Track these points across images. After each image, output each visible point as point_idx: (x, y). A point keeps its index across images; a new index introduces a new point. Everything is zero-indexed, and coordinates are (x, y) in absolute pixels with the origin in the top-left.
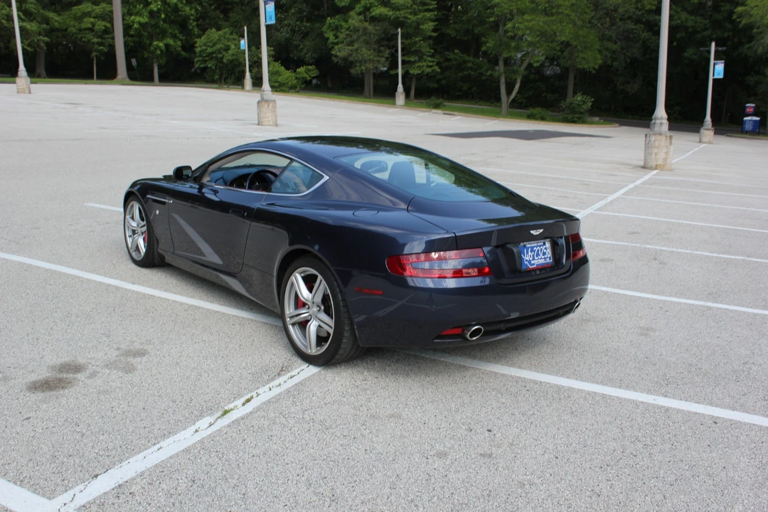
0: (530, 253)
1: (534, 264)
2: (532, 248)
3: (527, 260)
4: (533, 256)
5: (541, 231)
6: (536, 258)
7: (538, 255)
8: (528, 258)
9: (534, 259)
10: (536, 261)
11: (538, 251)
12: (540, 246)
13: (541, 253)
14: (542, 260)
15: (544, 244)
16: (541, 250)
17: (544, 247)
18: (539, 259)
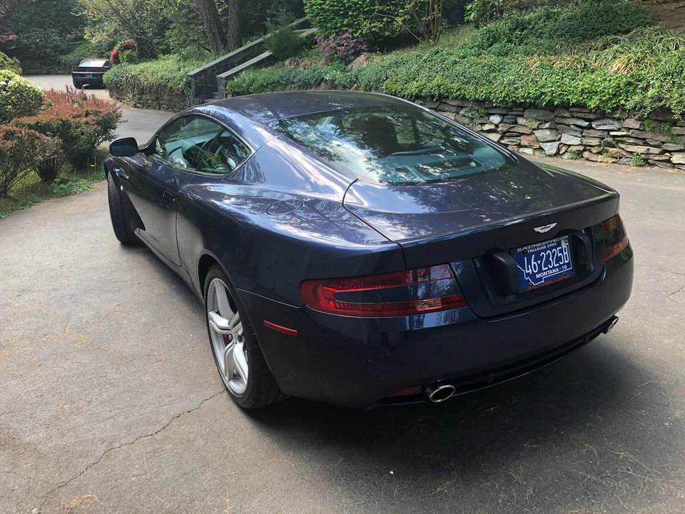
0: (533, 263)
1: (540, 279)
2: (537, 254)
3: (528, 275)
4: (540, 266)
5: (553, 225)
6: (544, 269)
7: (548, 263)
8: (530, 271)
9: (540, 271)
10: (545, 273)
11: (548, 256)
12: (551, 249)
13: (553, 259)
14: (554, 271)
15: (559, 244)
16: (553, 254)
17: (558, 249)
18: (549, 269)
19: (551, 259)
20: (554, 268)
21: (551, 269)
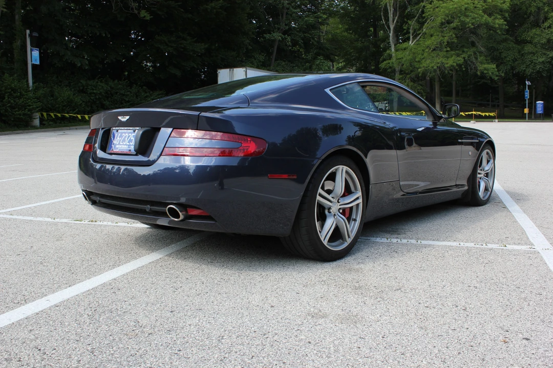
0: (118, 138)
1: (117, 148)
2: (122, 133)
3: (114, 144)
4: (120, 141)
5: (128, 117)
6: (121, 143)
7: (124, 140)
8: (115, 142)
9: (119, 144)
10: (120, 146)
11: (125, 137)
12: (129, 133)
13: (127, 139)
14: (125, 146)
15: (134, 131)
16: (129, 137)
17: (133, 134)
19: (126, 139)
20: (126, 145)
21: (124, 145)
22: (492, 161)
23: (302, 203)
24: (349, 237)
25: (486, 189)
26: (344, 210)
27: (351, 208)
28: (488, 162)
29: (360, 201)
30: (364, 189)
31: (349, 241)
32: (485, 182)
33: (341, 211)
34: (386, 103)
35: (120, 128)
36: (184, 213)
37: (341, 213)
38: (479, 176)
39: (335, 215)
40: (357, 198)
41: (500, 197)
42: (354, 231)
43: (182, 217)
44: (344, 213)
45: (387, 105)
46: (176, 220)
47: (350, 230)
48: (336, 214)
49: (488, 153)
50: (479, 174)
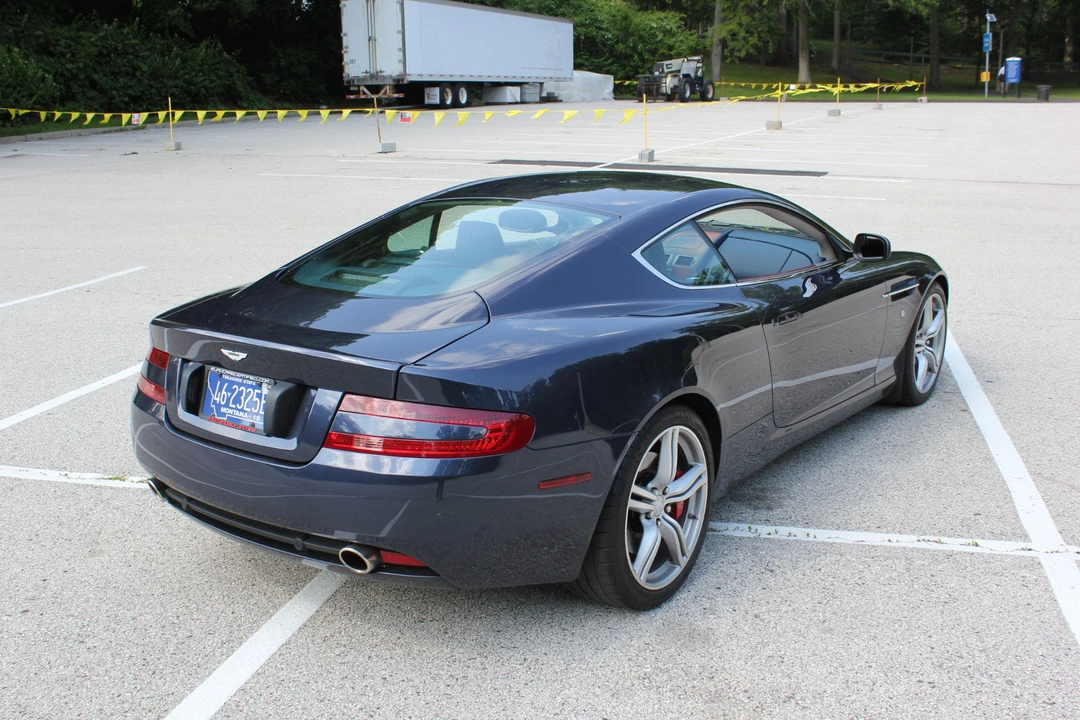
0: (224, 392)
1: (224, 414)
2: (231, 383)
3: (215, 402)
4: (229, 399)
5: (244, 355)
7: (238, 400)
8: (218, 399)
9: (227, 405)
10: (231, 411)
11: (240, 393)
12: (248, 386)
13: (245, 399)
14: (242, 414)
15: (260, 385)
16: (248, 394)
17: (256, 391)
18: (236, 409)
19: (242, 398)
20: (242, 410)
21: (240, 410)
22: (941, 312)
23: (602, 519)
24: (683, 554)
25: (930, 369)
26: (674, 506)
27: (686, 502)
28: (935, 314)
29: (705, 480)
30: (711, 456)
31: (684, 561)
32: (928, 357)
33: (669, 508)
34: (698, 61)
35: (227, 372)
36: (374, 558)
37: (670, 514)
38: (917, 350)
39: (658, 520)
40: (700, 477)
41: (955, 376)
42: (693, 538)
43: (370, 566)
44: (673, 514)
45: (700, 65)
46: (359, 571)
47: (684, 537)
48: (660, 517)
49: (934, 300)
50: (917, 346)
